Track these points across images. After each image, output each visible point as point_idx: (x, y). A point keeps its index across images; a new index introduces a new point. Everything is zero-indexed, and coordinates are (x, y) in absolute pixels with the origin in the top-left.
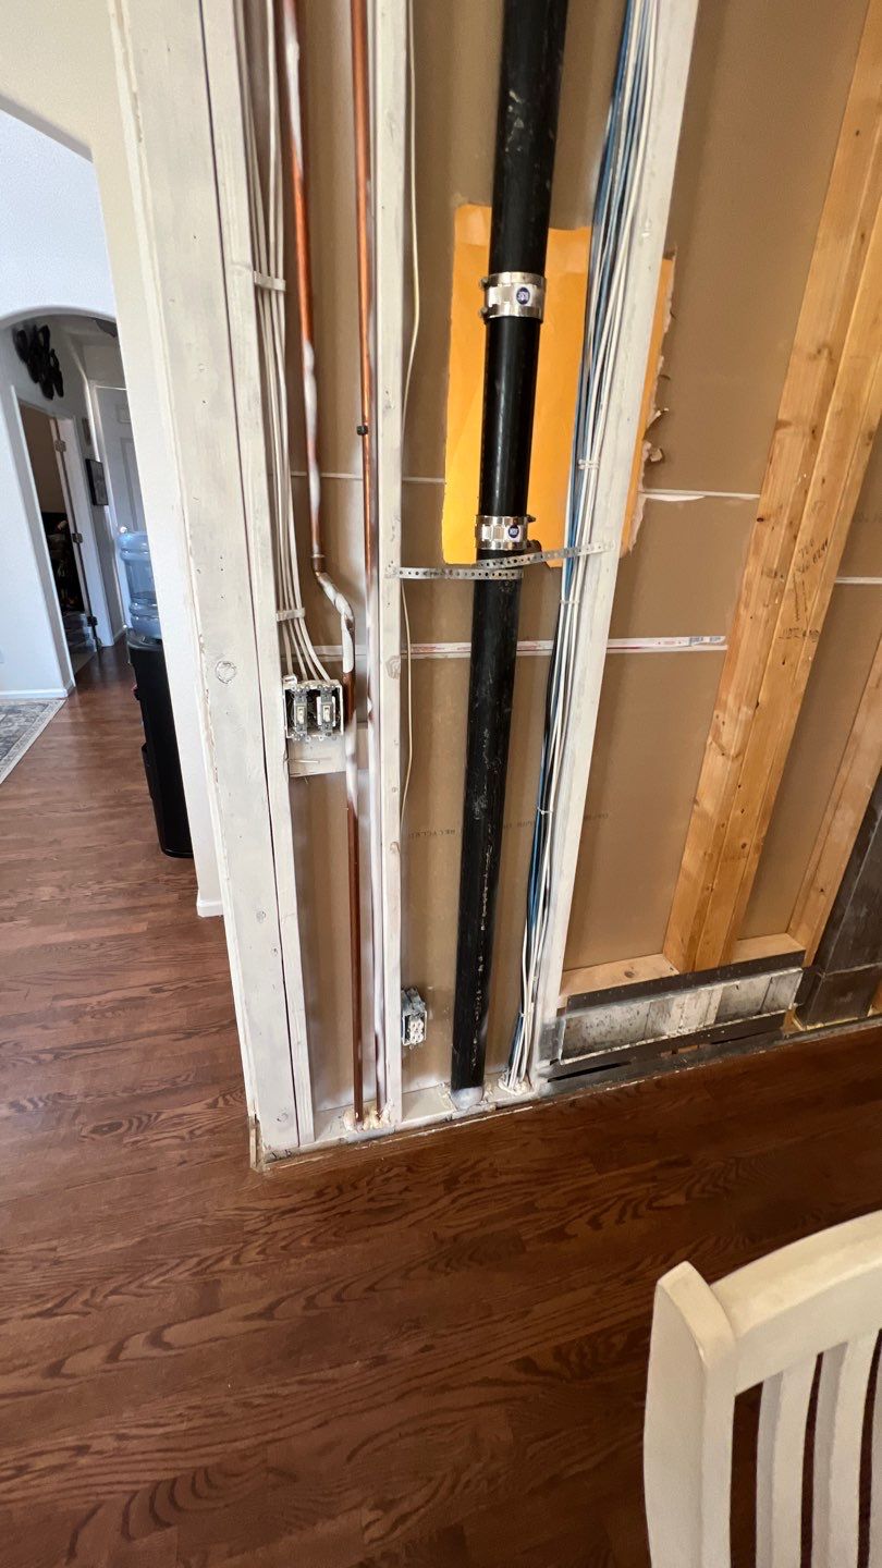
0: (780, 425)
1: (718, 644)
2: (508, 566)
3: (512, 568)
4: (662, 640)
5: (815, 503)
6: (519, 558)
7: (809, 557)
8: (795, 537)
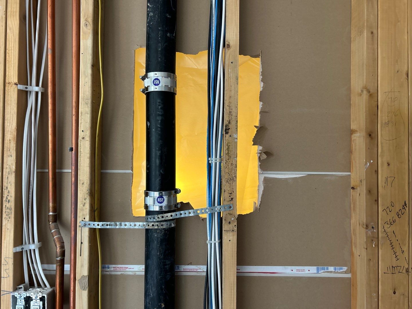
0: (352, 132)
1: (342, 273)
2: (158, 220)
3: (161, 221)
4: (295, 268)
5: (387, 179)
6: (166, 215)
7: (393, 214)
8: (377, 201)
